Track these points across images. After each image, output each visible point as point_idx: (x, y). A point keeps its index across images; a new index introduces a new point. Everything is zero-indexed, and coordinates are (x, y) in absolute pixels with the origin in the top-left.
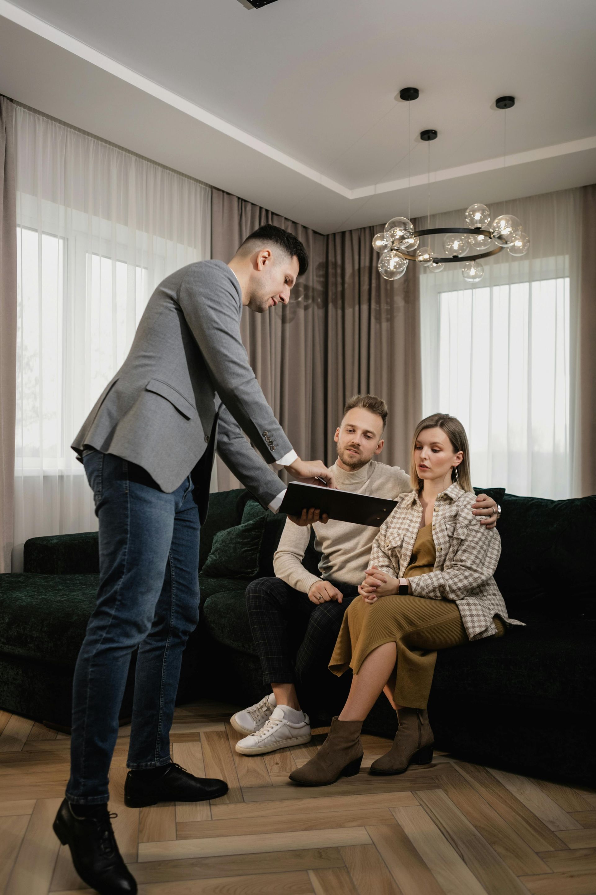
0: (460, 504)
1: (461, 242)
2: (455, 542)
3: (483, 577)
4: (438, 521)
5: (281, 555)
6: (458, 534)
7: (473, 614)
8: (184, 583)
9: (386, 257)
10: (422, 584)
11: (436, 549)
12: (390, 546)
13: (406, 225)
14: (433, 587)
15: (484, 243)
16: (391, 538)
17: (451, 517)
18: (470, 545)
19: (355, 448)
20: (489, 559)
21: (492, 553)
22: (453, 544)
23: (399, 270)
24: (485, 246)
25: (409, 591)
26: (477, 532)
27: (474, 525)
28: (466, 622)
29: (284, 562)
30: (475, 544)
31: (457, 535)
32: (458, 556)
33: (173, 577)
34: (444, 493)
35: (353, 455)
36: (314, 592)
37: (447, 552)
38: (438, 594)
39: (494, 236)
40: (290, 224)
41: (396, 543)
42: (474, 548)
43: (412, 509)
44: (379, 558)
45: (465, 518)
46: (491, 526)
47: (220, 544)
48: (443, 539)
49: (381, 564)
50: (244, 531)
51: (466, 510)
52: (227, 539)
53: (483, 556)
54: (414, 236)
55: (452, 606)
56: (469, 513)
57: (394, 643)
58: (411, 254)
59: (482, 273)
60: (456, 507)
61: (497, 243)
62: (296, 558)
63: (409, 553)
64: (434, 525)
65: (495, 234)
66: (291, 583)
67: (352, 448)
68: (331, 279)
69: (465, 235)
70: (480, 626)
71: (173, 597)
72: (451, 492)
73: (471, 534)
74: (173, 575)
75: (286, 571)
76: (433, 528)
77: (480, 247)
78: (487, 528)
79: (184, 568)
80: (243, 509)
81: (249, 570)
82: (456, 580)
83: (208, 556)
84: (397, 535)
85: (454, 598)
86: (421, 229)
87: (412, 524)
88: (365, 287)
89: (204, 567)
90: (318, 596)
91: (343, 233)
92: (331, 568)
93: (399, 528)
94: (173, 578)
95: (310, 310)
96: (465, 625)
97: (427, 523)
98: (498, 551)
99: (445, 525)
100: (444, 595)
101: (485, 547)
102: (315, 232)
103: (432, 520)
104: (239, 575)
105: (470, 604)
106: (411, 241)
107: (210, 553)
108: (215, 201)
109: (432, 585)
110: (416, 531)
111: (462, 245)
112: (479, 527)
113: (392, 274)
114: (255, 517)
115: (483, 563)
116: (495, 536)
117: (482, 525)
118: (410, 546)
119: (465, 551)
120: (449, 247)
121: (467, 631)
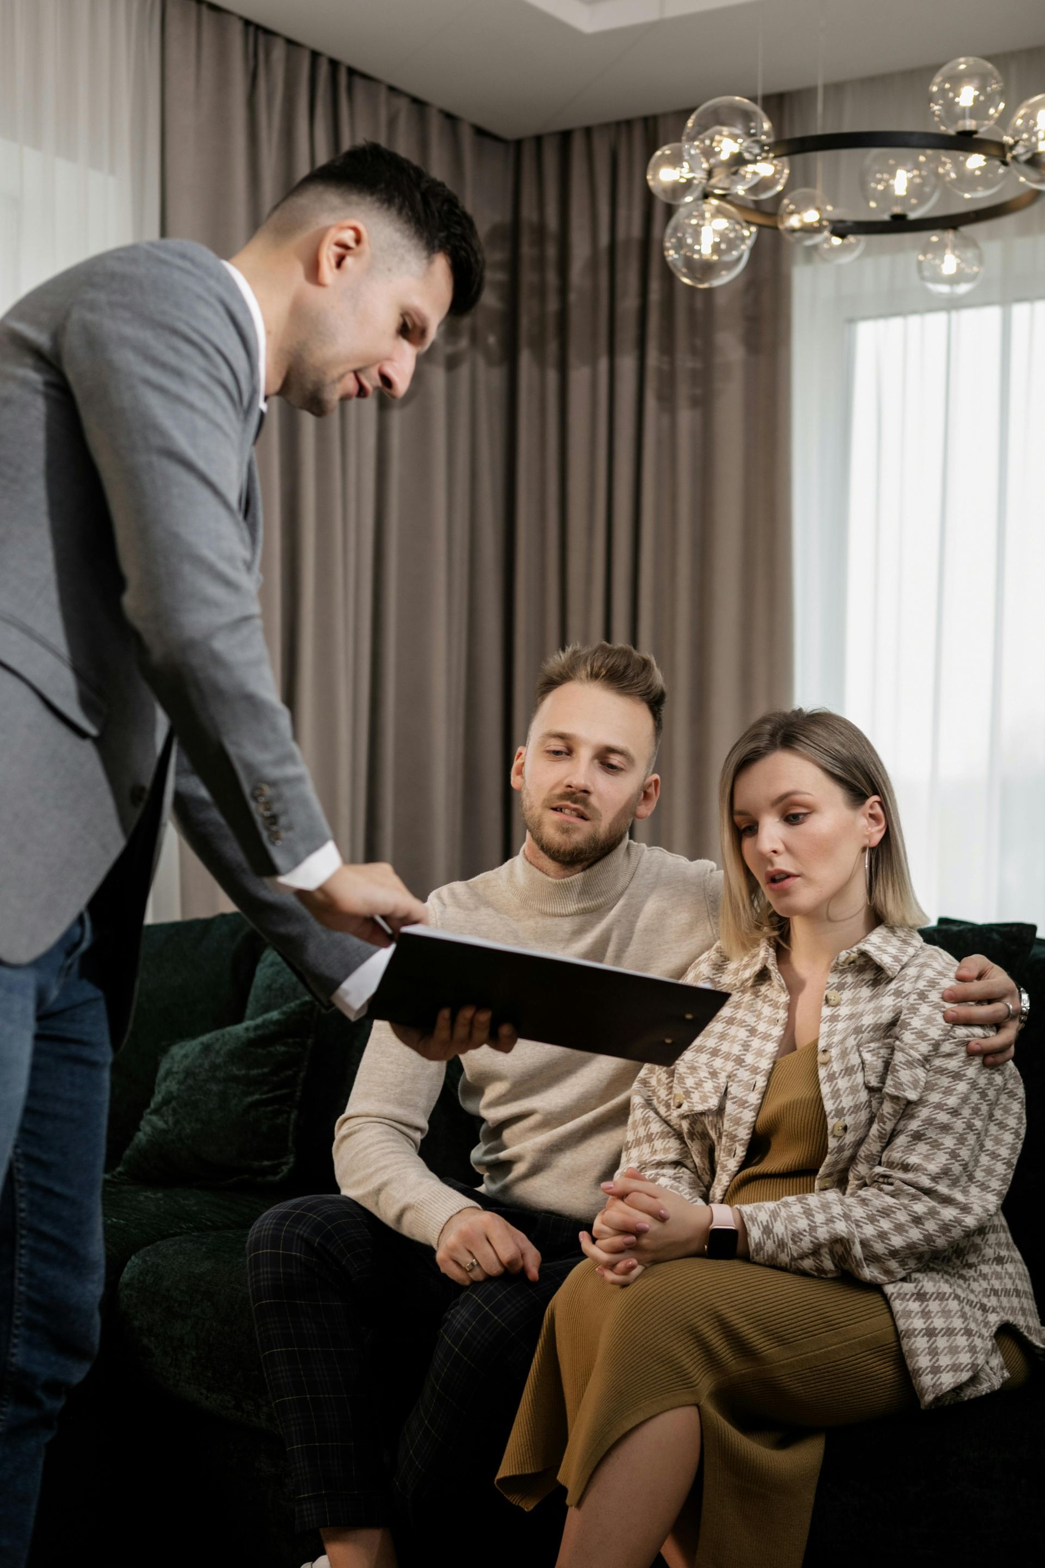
0: (907, 987)
1: (916, 172)
2: (887, 1108)
3: (970, 1221)
4: (836, 1039)
5: (357, 1127)
6: (898, 1085)
7: (935, 1329)
8: (56, 1232)
9: (690, 216)
10: (779, 1229)
11: (830, 1127)
12: (685, 1107)
13: (751, 121)
14: (812, 1242)
15: (984, 179)
16: (690, 1082)
17: (876, 1027)
18: (935, 1119)
19: (575, 802)
20: (988, 1158)
21: (998, 1141)
22: (882, 1114)
23: (727, 258)
24: (988, 184)
25: (740, 1247)
26: (957, 1076)
27: (949, 1055)
28: (913, 1353)
29: (366, 1148)
30: (949, 1116)
31: (895, 1087)
32: (895, 1154)
33: (23, 1215)
34: (859, 950)
35: (569, 823)
36: (454, 1249)
37: (862, 1135)
38: (828, 1264)
39: (1015, 158)
40: (403, 105)
41: (704, 1099)
42: (945, 1128)
43: (756, 994)
44: (653, 1140)
45: (921, 1035)
46: (1000, 1058)
47: (180, 1083)
48: (851, 1097)
49: (658, 1157)
50: (251, 1043)
51: (925, 1009)
52: (201, 1066)
53: (973, 1150)
54: (771, 155)
55: (873, 1300)
56: (935, 1020)
57: (694, 1409)
58: (769, 208)
59: (975, 269)
60: (893, 997)
61: (1022, 179)
62: (401, 1136)
63: (744, 1134)
64: (825, 1051)
65: (1019, 150)
66: (387, 1214)
67: (568, 803)
68: (528, 277)
69: (929, 152)
70: (955, 1368)
71: (20, 1279)
72: (879, 948)
73: (936, 1084)
74: (22, 1210)
75: (372, 1175)
76: (821, 1058)
77: (972, 189)
78: (985, 1065)
79: (58, 1188)
80: (251, 975)
81: (266, 1163)
82: (885, 1225)
83: (141, 1117)
84: (707, 1075)
85: (875, 1278)
86: (798, 134)
87: (756, 1043)
88: (629, 303)
89: (128, 1152)
90: (467, 1260)
91: (565, 137)
92: (505, 1166)
93: (715, 1053)
94: (22, 1219)
95: (464, 371)
96: (908, 1361)
97: (803, 1040)
98: (1017, 1134)
99: (857, 1054)
100: (846, 1267)
101: (978, 1124)
102: (480, 132)
103: (818, 1033)
104: (235, 1179)
105: (925, 1294)
106: (765, 169)
107: (148, 1111)
108: (174, 29)
109: (810, 1235)
110: (765, 1064)
111: (918, 180)
112: (963, 1062)
113: (707, 269)
114: (287, 1000)
115: (971, 1174)
116: (1009, 1086)
117: (971, 1054)
118: (746, 1111)
119: (918, 1137)
120: (880, 187)
121: (914, 1381)
